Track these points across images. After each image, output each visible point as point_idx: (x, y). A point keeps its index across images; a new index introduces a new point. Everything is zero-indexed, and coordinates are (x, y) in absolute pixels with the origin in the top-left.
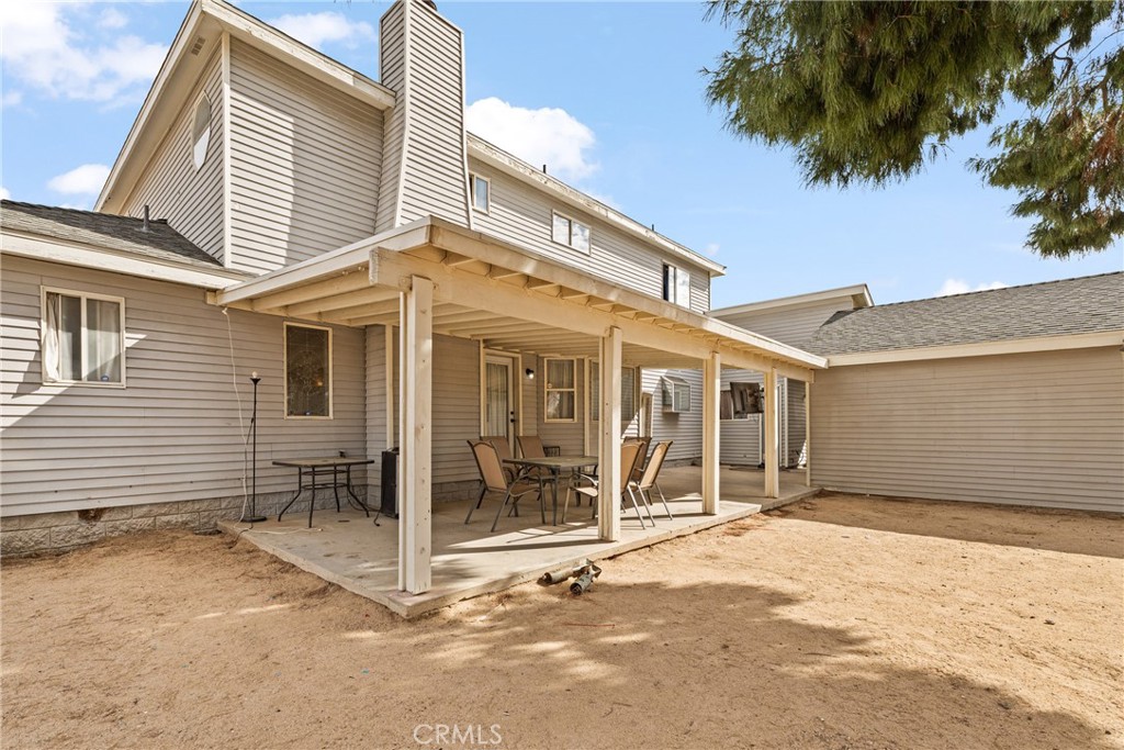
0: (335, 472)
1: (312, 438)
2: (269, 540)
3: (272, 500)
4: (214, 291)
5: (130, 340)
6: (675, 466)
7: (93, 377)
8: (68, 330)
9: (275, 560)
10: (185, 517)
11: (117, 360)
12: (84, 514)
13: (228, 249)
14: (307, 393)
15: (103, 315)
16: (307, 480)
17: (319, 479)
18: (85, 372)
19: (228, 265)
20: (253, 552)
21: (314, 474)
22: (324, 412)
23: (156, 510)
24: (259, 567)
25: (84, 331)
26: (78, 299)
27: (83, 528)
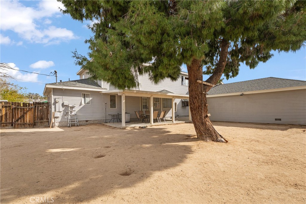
0: (117, 116)
1: (114, 111)
2: (108, 124)
3: (108, 120)
4: (100, 91)
5: (91, 99)
6: (185, 117)
7: (87, 104)
8: (84, 98)
9: (109, 126)
10: (97, 122)
11: (89, 101)
12: (86, 121)
13: (102, 85)
14: (113, 105)
15: (88, 96)
16: (113, 117)
17: (115, 117)
18: (86, 103)
19: (102, 87)
20: (106, 125)
21: (114, 116)
22: (115, 107)
23: (94, 121)
24: (107, 126)
25: (86, 98)
26: (85, 94)
27: (86, 123)
